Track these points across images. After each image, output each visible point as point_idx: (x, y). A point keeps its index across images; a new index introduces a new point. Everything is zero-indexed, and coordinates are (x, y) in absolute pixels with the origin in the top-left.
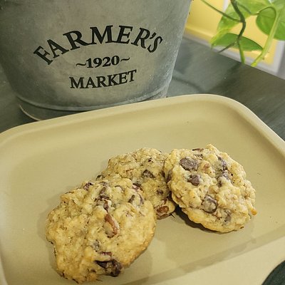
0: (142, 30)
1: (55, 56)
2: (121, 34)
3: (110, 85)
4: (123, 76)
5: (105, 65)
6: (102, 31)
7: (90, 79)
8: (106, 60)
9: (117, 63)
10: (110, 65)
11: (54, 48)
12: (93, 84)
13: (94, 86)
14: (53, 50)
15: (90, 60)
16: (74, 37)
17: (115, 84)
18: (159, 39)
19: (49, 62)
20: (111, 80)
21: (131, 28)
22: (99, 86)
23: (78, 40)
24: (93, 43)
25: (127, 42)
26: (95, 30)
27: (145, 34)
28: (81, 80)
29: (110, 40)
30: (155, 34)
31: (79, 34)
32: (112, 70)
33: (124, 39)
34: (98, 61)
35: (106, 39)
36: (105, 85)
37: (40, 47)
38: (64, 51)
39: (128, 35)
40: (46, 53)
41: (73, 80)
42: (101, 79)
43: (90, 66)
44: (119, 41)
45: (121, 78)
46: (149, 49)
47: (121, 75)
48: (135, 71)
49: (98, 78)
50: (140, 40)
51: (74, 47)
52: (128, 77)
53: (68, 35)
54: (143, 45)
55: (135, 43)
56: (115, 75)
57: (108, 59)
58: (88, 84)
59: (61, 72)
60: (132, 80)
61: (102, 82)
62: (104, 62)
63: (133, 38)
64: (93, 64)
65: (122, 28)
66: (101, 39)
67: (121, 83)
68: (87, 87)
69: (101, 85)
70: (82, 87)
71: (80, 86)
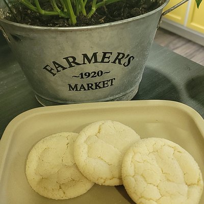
0: (119, 54)
1: (58, 71)
2: (104, 57)
3: (96, 88)
4: (106, 82)
5: (93, 77)
6: (90, 56)
7: (82, 85)
8: (93, 74)
9: (101, 75)
10: (96, 76)
11: (57, 66)
12: (84, 88)
13: (85, 90)
14: (57, 68)
15: (82, 74)
16: (71, 60)
17: (100, 88)
18: (132, 58)
19: (54, 75)
20: (97, 85)
21: (111, 53)
22: (89, 89)
23: (74, 62)
24: (84, 63)
25: (108, 62)
26: (85, 56)
27: (121, 56)
28: (76, 86)
29: (96, 61)
30: (128, 55)
31: (74, 59)
32: (98, 79)
33: (106, 60)
34: (87, 74)
35: (93, 60)
36: (92, 89)
37: (48, 65)
38: (64, 68)
39: (109, 58)
40: (52, 69)
41: (70, 86)
42: (90, 85)
43: (82, 77)
44: (102, 61)
45: (104, 84)
46: (124, 65)
47: (104, 82)
48: (114, 79)
49: (88, 85)
50: (118, 60)
51: (71, 66)
52: (109, 83)
53: (67, 59)
54: (120, 63)
55: (114, 62)
56: (100, 83)
57: (95, 73)
58: (81, 88)
59: (62, 81)
60: (112, 85)
61: (91, 87)
62: (91, 75)
63: (112, 59)
64: (84, 76)
65: (105, 54)
66: (89, 61)
67: (104, 87)
68: (80, 90)
69: (90, 89)
70: (77, 90)
71: (75, 89)
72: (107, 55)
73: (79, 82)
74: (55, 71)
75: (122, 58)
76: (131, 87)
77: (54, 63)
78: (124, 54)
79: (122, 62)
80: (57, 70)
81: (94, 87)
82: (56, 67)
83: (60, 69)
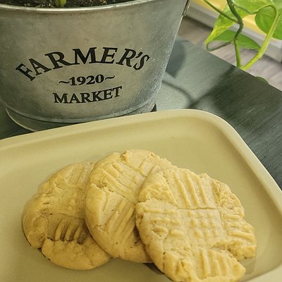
0: (128, 51)
1: (38, 74)
2: (105, 55)
3: (94, 100)
4: (108, 92)
5: (89, 83)
6: (85, 52)
7: (74, 95)
8: (90, 79)
9: (102, 81)
10: (94, 83)
11: (36, 66)
12: (77, 99)
13: (78, 102)
14: (35, 69)
15: (73, 79)
16: (57, 57)
17: (100, 99)
18: (146, 58)
19: (32, 79)
20: (95, 96)
21: (116, 49)
22: (83, 102)
23: (61, 61)
24: (76, 63)
25: (112, 62)
26: (78, 52)
27: (130, 54)
28: (65, 96)
29: (94, 61)
30: (141, 53)
31: (61, 55)
32: (96, 87)
33: (108, 59)
34: (81, 79)
35: (89, 59)
36: (89, 101)
37: (22, 65)
38: (47, 70)
39: (112, 56)
40: (28, 70)
41: (56, 96)
42: (85, 96)
43: (74, 84)
44: (103, 61)
45: (105, 95)
46: (135, 67)
47: (105, 91)
48: (121, 87)
49: (83, 94)
50: (126, 59)
51: (57, 67)
52: (114, 93)
53: (50, 55)
54: (128, 64)
55: (121, 63)
56: (99, 92)
57: (92, 77)
58: (72, 99)
59: (44, 88)
60: (117, 96)
61: (86, 98)
62: (87, 81)
63: (118, 58)
64: (76, 82)
65: (107, 50)
66: (84, 60)
67: (106, 98)
68: (71, 102)
69: (85, 100)
70: (66, 102)
71: (63, 101)
72: (110, 52)
73: (69, 90)
74: (32, 74)
75: (132, 57)
76: (145, 100)
77: (32, 61)
78: (134, 52)
79: (132, 63)
80: (36, 71)
81: (91, 98)
82: (34, 66)
83: (40, 70)
